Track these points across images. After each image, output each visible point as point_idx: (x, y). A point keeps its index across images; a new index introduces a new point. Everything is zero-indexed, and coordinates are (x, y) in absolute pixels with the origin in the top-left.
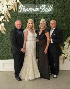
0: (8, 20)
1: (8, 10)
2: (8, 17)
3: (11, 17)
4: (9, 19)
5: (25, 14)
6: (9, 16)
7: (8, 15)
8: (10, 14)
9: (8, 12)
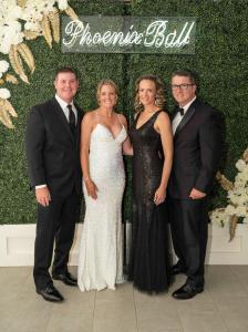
0: (24, 78)
1: (24, 39)
2: (25, 65)
3: (36, 64)
4: (28, 73)
5: (88, 56)
6: (30, 61)
7: (23, 60)
8: (33, 53)
9: (24, 46)
